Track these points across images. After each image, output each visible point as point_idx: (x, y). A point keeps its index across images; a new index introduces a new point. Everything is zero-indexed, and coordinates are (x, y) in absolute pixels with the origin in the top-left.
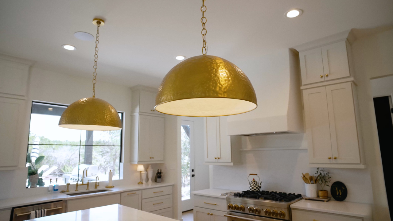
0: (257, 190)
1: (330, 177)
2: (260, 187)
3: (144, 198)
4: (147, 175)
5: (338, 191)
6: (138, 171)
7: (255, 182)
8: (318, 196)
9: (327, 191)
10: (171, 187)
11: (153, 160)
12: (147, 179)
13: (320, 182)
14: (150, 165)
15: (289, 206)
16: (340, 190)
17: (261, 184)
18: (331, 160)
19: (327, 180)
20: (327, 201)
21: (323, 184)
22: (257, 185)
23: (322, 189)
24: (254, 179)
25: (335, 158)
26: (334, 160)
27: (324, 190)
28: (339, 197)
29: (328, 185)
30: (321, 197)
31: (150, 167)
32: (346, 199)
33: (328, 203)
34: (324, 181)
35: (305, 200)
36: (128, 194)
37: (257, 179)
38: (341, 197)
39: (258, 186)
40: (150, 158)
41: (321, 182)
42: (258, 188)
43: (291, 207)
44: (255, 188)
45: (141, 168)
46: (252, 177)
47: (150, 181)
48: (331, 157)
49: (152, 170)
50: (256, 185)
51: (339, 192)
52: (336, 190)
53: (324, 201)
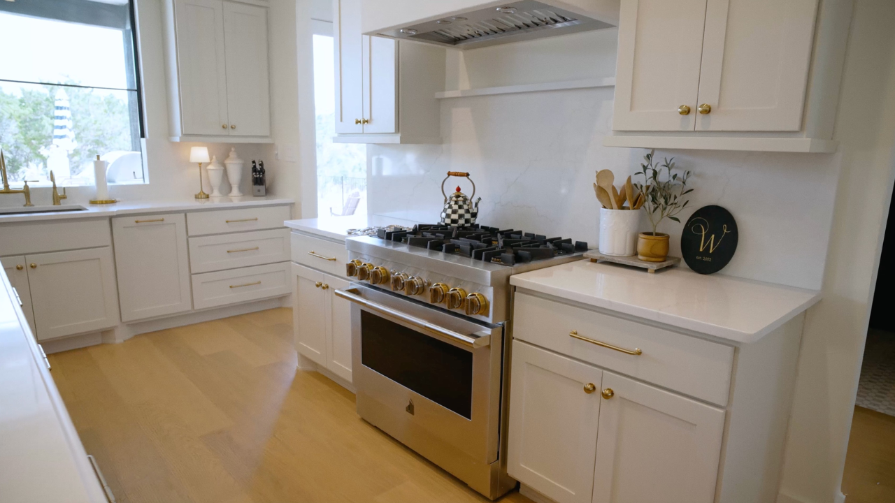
0: (462, 222)
1: (687, 187)
2: (474, 215)
3: (194, 234)
4: (225, 173)
5: (708, 237)
6: (194, 164)
7: (461, 198)
8: (635, 254)
9: (668, 237)
10: (287, 208)
11: (232, 132)
12: (226, 187)
13: (649, 204)
14: (233, 149)
15: (508, 279)
16: (713, 236)
17: (476, 205)
18: (691, 116)
19: (675, 197)
20: (657, 271)
21: (659, 211)
22: (465, 207)
23: (651, 230)
24: (458, 189)
25: (708, 111)
26: (700, 116)
27: (657, 234)
28: (705, 259)
29: (675, 216)
30: (640, 257)
31: (232, 154)
32: (724, 269)
33: (660, 276)
34: (662, 201)
35: (589, 263)
36: (137, 222)
37: (466, 191)
38: (709, 259)
39: (467, 211)
40: (223, 127)
41: (652, 206)
42: (468, 216)
43: (512, 283)
44: (455, 217)
45: (200, 154)
46: (454, 182)
47: (235, 191)
48: (692, 104)
49: (240, 161)
50: (460, 207)
51: (708, 243)
52: (702, 235)
53: (645, 270)
